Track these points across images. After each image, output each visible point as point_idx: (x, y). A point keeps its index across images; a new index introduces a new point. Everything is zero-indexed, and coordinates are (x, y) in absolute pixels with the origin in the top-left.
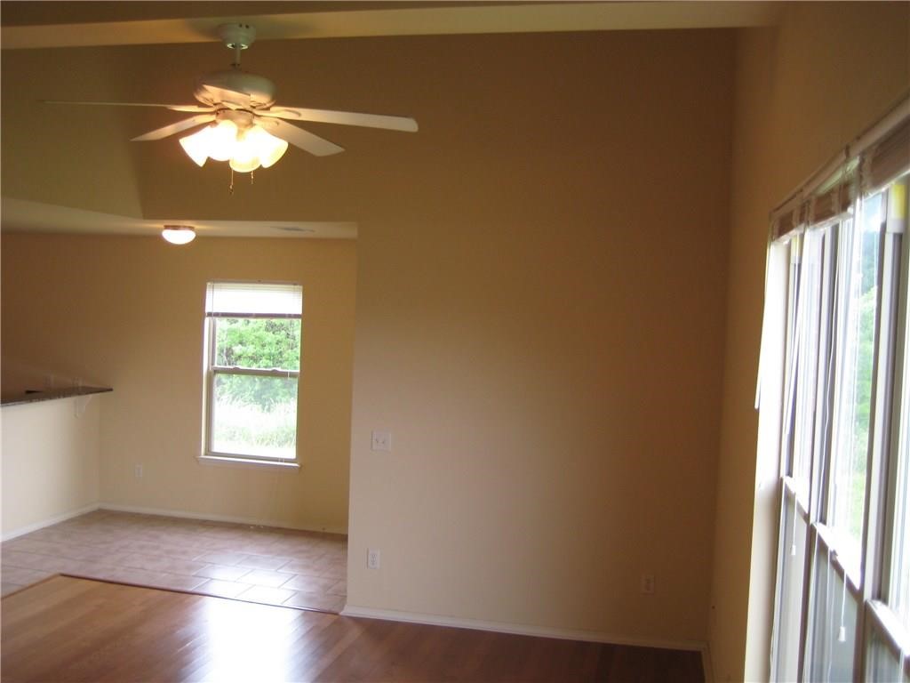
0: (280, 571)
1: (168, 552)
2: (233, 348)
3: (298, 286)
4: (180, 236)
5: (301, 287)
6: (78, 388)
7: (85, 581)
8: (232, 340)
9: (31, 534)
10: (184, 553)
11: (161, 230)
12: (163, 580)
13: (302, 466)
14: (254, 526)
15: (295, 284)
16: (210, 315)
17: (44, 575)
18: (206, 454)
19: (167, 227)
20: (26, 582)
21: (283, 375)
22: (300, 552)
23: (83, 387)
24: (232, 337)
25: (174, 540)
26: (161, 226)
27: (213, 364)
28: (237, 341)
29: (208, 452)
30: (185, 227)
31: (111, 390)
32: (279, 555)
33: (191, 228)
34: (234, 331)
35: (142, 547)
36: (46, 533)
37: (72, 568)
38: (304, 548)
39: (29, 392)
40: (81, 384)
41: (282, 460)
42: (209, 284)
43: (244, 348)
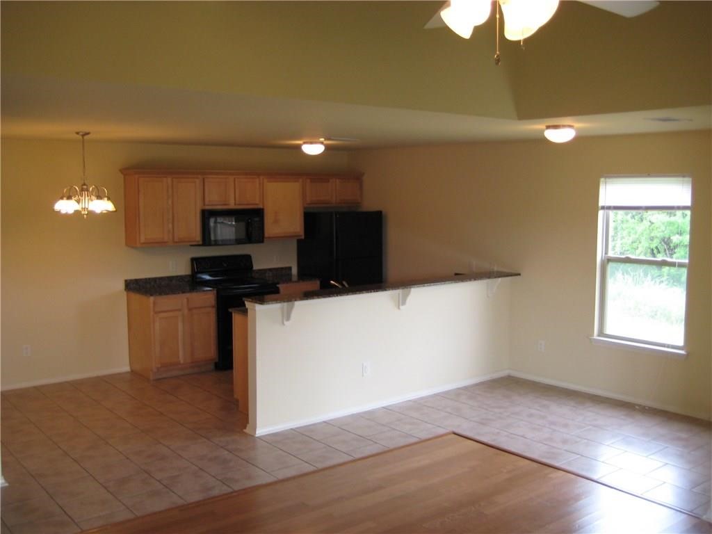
0: (652, 457)
1: (553, 423)
2: (671, 238)
3: (686, 179)
4: (561, 135)
5: (690, 179)
6: (493, 272)
7: (470, 441)
8: (671, 230)
9: (447, 393)
10: (566, 426)
11: (543, 131)
12: (537, 451)
13: (688, 355)
14: (639, 405)
15: (684, 176)
16: (603, 208)
17: (441, 431)
18: (599, 336)
19: (548, 127)
20: (424, 435)
21: (672, 265)
22: (679, 439)
23: (497, 272)
24: (671, 228)
25: (561, 411)
26: (543, 127)
27: (606, 253)
28: (675, 232)
29: (601, 333)
30: (564, 126)
31: (519, 274)
32: (654, 439)
33: (570, 126)
34: (671, 224)
35: (531, 415)
36: (458, 393)
37: (465, 428)
38: (684, 435)
39: (456, 274)
40: (496, 269)
41: (668, 346)
42: (602, 180)
43: (681, 238)
